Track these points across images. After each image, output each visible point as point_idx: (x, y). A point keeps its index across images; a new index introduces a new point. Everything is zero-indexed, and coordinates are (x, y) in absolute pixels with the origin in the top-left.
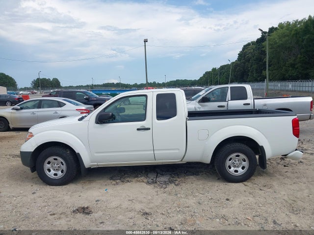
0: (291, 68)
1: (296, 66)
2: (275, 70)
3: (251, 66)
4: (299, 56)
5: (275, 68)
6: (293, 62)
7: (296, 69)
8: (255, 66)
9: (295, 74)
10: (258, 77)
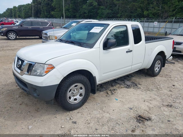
0: (67, 11)
1: (70, 11)
2: (58, 11)
3: (43, 8)
4: (71, 5)
5: (58, 10)
6: (68, 8)
7: (70, 12)
8: (45, 8)
9: (69, 15)
10: (48, 15)
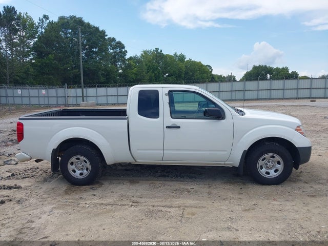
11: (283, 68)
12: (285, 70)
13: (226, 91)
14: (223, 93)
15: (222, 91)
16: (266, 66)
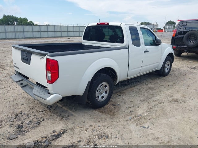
11: (24, 19)
12: (25, 20)
13: (11, 32)
14: (9, 33)
15: (8, 32)
16: (13, 16)
